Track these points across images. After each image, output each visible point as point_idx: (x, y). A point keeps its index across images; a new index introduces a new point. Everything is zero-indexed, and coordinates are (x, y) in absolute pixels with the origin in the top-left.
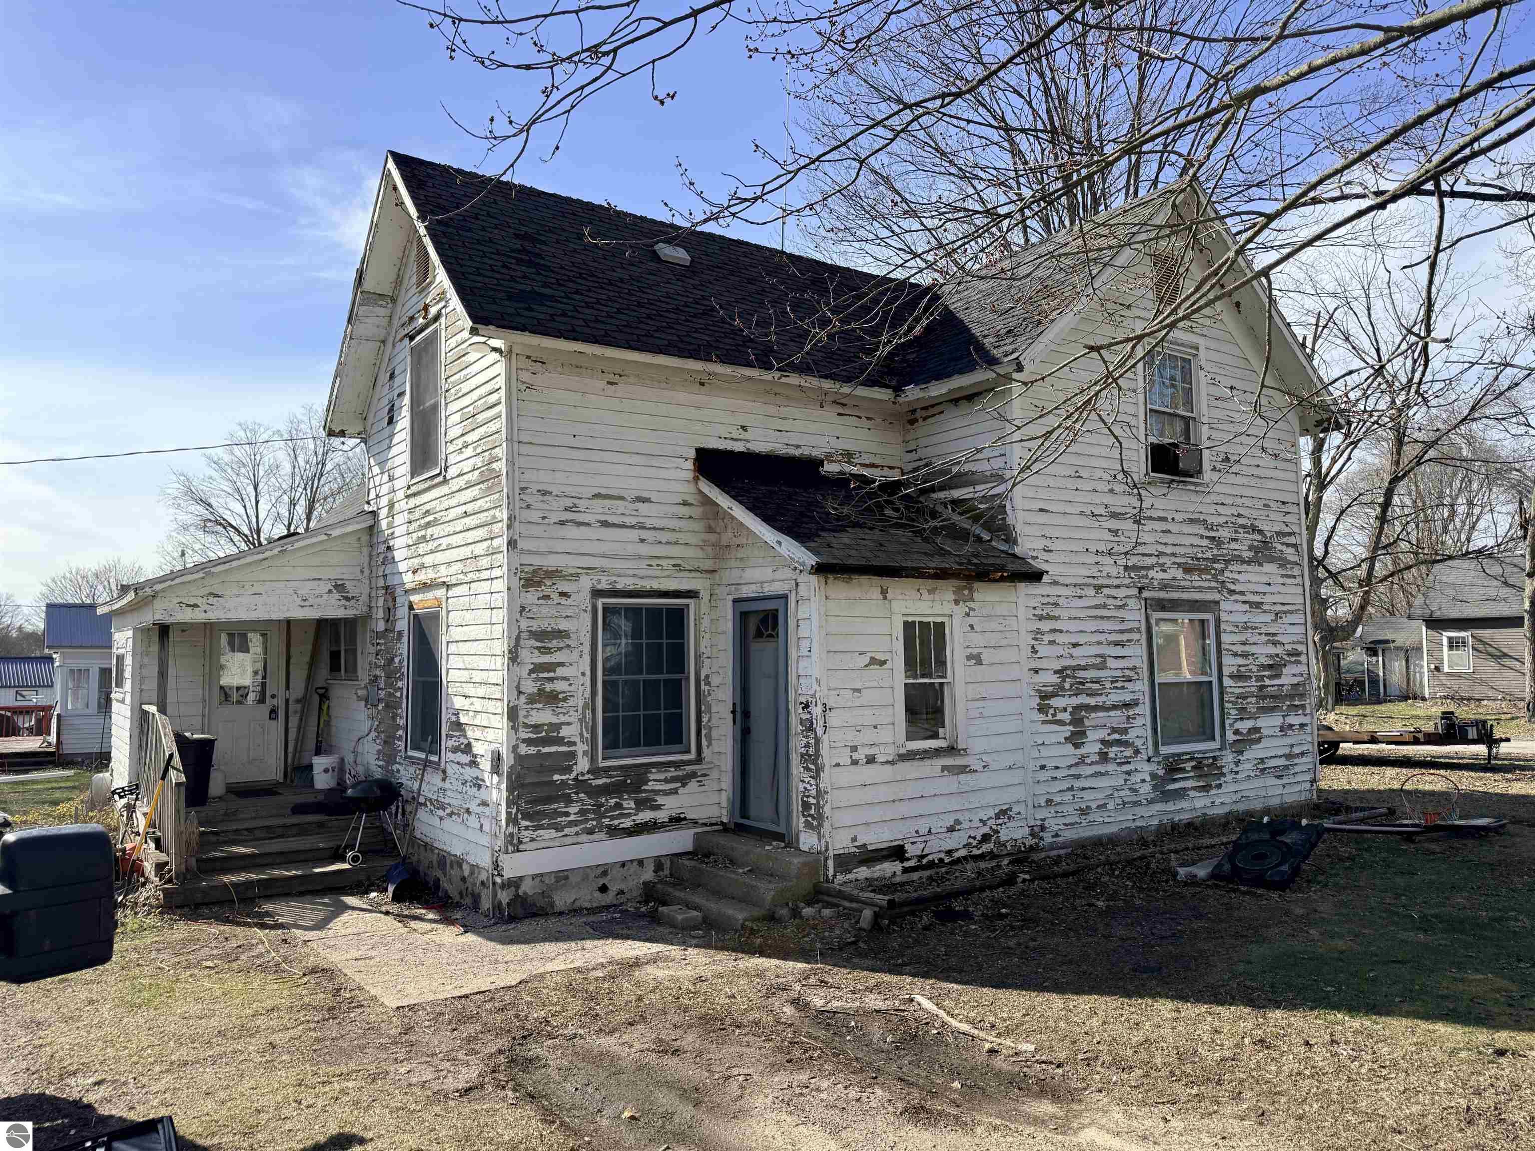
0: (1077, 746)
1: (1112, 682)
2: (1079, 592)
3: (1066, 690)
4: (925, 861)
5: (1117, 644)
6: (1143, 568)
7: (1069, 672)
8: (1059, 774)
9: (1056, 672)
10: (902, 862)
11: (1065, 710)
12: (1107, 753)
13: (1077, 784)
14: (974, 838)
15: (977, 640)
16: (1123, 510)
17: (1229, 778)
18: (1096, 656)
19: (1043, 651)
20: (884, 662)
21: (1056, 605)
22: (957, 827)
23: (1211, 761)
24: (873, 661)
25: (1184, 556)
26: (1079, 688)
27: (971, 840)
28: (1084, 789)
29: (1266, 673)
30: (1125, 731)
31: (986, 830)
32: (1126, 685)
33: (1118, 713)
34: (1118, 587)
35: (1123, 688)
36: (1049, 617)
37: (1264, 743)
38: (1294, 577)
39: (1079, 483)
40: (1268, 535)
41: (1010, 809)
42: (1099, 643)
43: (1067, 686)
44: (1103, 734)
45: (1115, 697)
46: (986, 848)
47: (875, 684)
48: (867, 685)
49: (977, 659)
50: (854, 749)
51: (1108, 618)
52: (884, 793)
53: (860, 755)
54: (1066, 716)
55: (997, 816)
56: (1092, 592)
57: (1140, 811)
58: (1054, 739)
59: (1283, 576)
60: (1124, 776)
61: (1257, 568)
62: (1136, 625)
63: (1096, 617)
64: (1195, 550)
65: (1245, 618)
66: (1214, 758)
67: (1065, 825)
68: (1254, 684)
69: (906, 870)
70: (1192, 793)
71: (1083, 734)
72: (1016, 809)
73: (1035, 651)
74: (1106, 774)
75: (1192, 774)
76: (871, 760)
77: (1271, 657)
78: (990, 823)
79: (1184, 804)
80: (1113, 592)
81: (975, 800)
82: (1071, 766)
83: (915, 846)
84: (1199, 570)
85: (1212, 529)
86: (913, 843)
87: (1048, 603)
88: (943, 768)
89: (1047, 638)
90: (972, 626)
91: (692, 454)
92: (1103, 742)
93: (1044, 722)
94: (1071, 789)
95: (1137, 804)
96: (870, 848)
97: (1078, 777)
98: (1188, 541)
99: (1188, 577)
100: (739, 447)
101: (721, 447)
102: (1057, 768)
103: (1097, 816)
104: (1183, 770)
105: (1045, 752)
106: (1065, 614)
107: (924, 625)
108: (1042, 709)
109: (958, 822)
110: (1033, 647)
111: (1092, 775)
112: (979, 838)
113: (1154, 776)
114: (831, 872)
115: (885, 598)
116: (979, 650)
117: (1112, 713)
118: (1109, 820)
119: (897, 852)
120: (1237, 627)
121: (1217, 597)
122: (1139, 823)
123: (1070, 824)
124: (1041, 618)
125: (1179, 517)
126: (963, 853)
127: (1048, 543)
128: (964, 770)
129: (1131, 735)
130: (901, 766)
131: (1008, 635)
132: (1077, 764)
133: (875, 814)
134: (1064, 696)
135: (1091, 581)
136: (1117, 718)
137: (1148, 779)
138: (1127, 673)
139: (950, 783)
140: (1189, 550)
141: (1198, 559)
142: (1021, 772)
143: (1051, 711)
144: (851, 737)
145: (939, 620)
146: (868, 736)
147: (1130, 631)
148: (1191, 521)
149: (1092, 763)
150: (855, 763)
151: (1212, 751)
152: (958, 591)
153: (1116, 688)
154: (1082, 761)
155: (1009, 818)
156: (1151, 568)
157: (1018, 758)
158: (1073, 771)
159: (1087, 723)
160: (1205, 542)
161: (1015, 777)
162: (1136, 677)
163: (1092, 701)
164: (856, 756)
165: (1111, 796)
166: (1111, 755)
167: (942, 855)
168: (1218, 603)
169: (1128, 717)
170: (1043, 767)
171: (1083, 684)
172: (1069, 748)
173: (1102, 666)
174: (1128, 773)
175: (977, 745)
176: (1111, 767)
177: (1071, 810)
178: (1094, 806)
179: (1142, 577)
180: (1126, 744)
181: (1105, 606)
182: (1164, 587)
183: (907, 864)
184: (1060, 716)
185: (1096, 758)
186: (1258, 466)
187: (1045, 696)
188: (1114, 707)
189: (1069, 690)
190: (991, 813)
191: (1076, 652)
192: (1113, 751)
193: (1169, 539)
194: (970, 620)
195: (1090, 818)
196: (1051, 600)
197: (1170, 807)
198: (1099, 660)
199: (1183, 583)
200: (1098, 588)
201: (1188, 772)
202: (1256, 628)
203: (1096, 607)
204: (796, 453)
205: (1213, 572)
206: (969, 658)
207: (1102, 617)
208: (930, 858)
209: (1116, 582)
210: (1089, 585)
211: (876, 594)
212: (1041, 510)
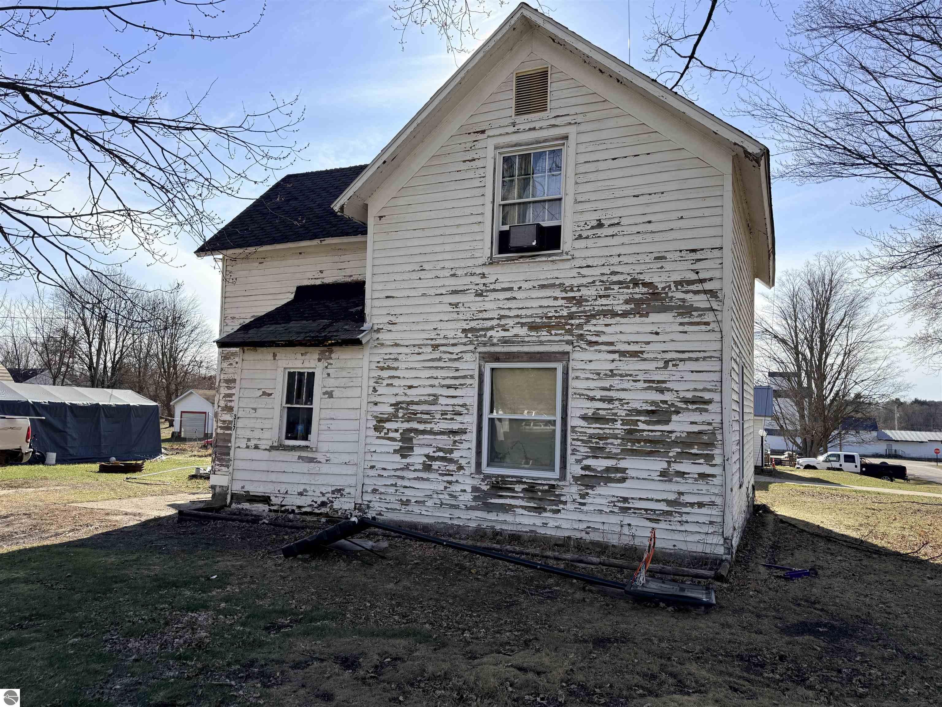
0: (403, 456)
1: (442, 415)
2: (417, 350)
3: (398, 417)
4: (283, 509)
5: (449, 387)
6: (482, 329)
7: (403, 406)
8: (385, 474)
9: (391, 405)
10: (269, 506)
11: (396, 431)
12: (431, 465)
13: (400, 482)
14: (316, 502)
15: (331, 382)
16: (466, 288)
17: (570, 506)
18: (429, 395)
19: (381, 390)
20: (271, 394)
21: (396, 359)
22: (305, 494)
23: (546, 487)
24: (264, 393)
25: (531, 316)
26: (411, 417)
27: (313, 503)
28: (405, 487)
29: (642, 418)
30: (451, 451)
31: (324, 499)
32: (456, 417)
33: (445, 437)
34: (454, 345)
35: (452, 419)
36: (389, 368)
37: (628, 484)
38: (707, 324)
39: (422, 275)
40: (660, 286)
41: (343, 490)
42: (432, 386)
43: (400, 415)
44: (430, 451)
45: (444, 425)
46: (323, 510)
47: (263, 406)
48: (260, 406)
49: (330, 395)
50: (249, 440)
51: (442, 368)
52: (263, 466)
53: (252, 443)
54: (397, 435)
55: (333, 492)
56: (430, 349)
57: (457, 513)
58: (384, 449)
59: (681, 324)
60: (445, 484)
61: (638, 319)
62: (470, 373)
63: (430, 367)
64: (545, 310)
65: (612, 366)
66: (553, 486)
67: (387, 508)
68: (619, 426)
69: (270, 511)
70: (520, 511)
71: (411, 449)
72: (347, 490)
73: (375, 390)
74: (428, 480)
75: (522, 495)
76: (256, 447)
77: (653, 403)
78: (327, 495)
79: (508, 518)
80: (450, 349)
81: (321, 480)
82: (397, 469)
83: (277, 499)
84: (549, 327)
85: (572, 290)
86: (276, 497)
87: (390, 359)
88: (300, 457)
89: (385, 382)
90: (329, 375)
91: (295, 289)
92: (427, 456)
93: (378, 438)
94: (395, 485)
95: (456, 507)
96: (251, 494)
97: (403, 478)
98: (536, 304)
99: (533, 333)
100: (318, 282)
101: (309, 284)
102: (384, 469)
103: (416, 509)
104: (512, 490)
105: (375, 457)
106: (402, 366)
107: (301, 374)
108: (377, 429)
109: (305, 490)
110: (374, 388)
111: (415, 479)
112: (319, 503)
113: (475, 489)
114: (228, 501)
115: (275, 359)
116: (332, 389)
117: (438, 437)
118: (426, 513)
119: (266, 500)
120: (598, 374)
121: (568, 348)
122: (455, 522)
123: (391, 509)
124: (382, 369)
125: (525, 285)
126: (308, 509)
127: (393, 319)
128: (312, 460)
129: (455, 455)
130: (274, 453)
131: (354, 379)
132: (402, 469)
133: (257, 476)
134: (397, 421)
135: (429, 342)
136: (445, 441)
137: (469, 489)
138: (458, 408)
139: (305, 467)
140: (540, 311)
141: (550, 318)
142: (355, 467)
143: (385, 431)
144: (248, 434)
145: (311, 371)
146: (257, 434)
147: (464, 377)
148: (543, 287)
149: (415, 470)
150: (248, 447)
151: (550, 479)
152: (322, 353)
153: (446, 419)
154: (407, 467)
155: (342, 495)
156: (492, 328)
157: (353, 458)
158: (398, 473)
159: (415, 441)
160: (560, 302)
161: (350, 470)
162: (466, 412)
163: (421, 427)
164: (249, 443)
165: (430, 497)
166: (434, 467)
167: (295, 508)
168: (568, 353)
169: (455, 442)
170: (372, 467)
171: (415, 414)
172: (397, 458)
173: (434, 402)
174: (450, 483)
175: (324, 447)
176: (432, 476)
177: (393, 499)
178: (413, 501)
179: (481, 336)
180: (451, 461)
181: (440, 359)
182: (505, 341)
183: (272, 508)
184: (391, 435)
185: (421, 467)
186: (650, 222)
187: (381, 421)
188: (442, 433)
189: (401, 418)
190: (330, 489)
191: (409, 392)
192: (436, 465)
193: (512, 304)
194: (329, 371)
195: (409, 508)
196: (392, 357)
197: (492, 516)
198: (432, 398)
199: (527, 339)
200: (435, 347)
201: (517, 492)
202: (631, 375)
203: (432, 360)
204: (349, 280)
205: (567, 327)
206: (324, 394)
207: (437, 368)
208: (287, 507)
209: (452, 341)
210: (427, 345)
211: (271, 357)
212: (387, 297)
